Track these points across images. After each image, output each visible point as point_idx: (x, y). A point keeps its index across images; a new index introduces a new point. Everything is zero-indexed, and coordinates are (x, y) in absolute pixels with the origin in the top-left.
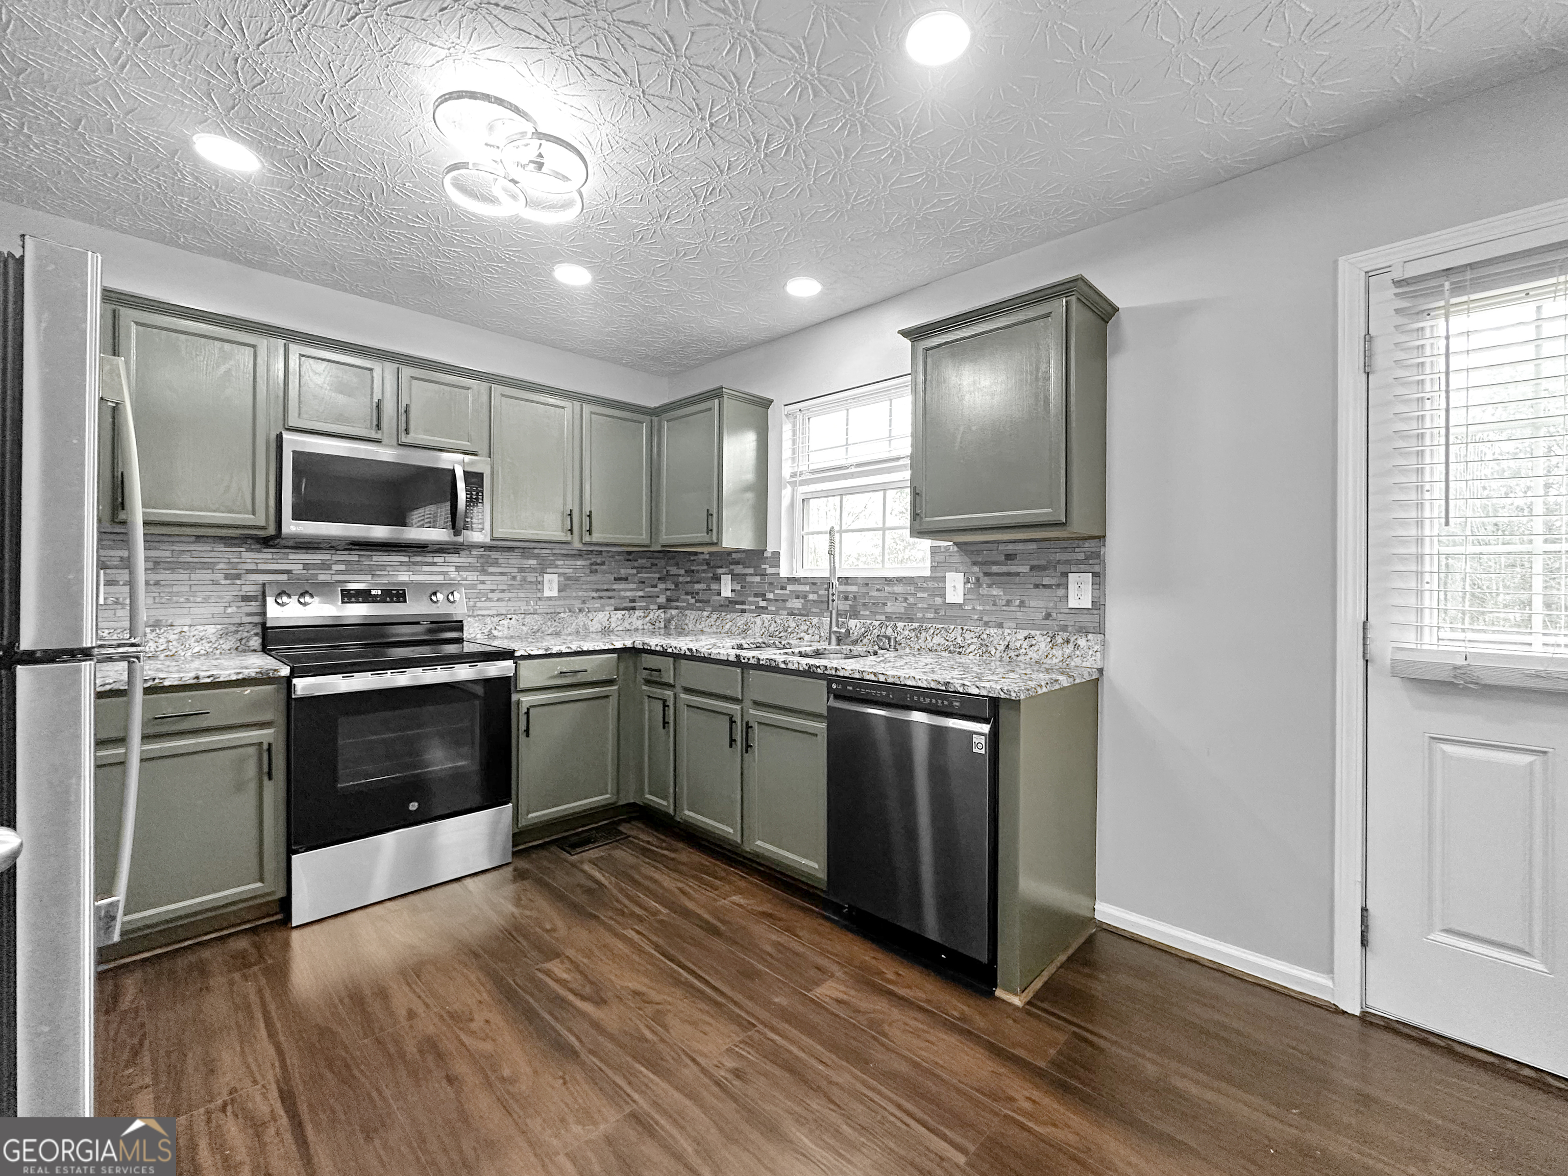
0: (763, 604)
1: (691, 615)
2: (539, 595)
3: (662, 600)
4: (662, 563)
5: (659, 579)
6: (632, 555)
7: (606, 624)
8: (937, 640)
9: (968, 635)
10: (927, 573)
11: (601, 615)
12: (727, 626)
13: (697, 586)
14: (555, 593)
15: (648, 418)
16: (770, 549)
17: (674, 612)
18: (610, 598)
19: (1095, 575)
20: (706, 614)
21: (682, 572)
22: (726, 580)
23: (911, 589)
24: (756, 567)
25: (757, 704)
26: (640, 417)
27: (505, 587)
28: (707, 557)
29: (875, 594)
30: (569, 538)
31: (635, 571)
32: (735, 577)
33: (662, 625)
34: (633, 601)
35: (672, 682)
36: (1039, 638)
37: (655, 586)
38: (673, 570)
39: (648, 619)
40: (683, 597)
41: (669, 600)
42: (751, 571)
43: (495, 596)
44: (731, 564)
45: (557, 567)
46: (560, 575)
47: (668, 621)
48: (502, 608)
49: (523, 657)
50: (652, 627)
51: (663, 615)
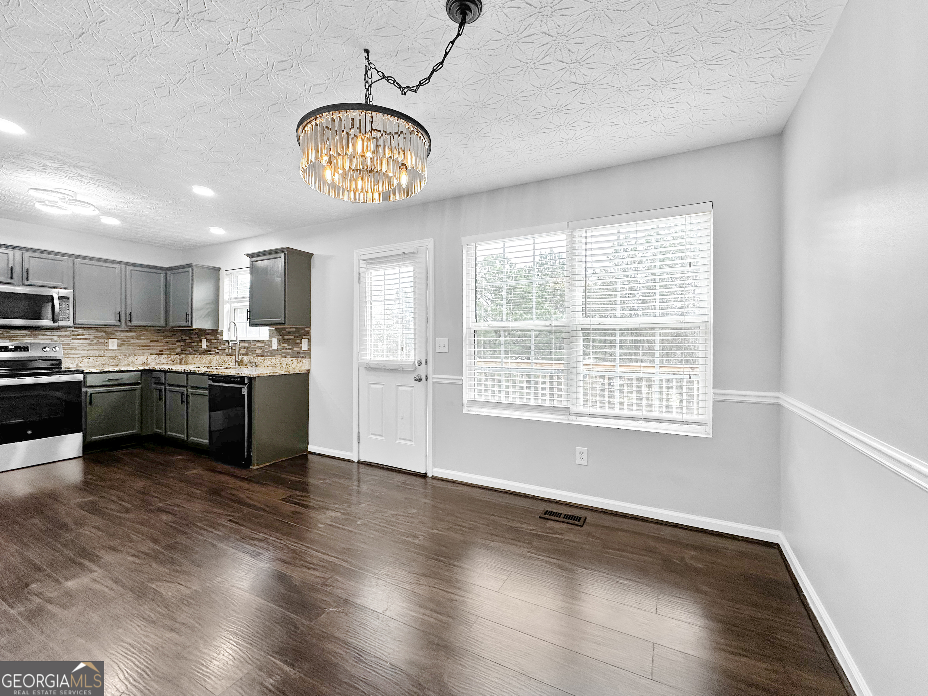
0: (217, 351)
1: (190, 357)
2: (106, 348)
3: (179, 350)
4: (179, 334)
5: (177, 341)
6: (159, 330)
7: (145, 361)
8: (269, 363)
9: (277, 360)
10: (268, 339)
11: (142, 357)
12: (204, 361)
13: (193, 344)
14: (116, 347)
15: (165, 272)
16: (220, 329)
17: (183, 356)
18: (148, 349)
19: (308, 339)
20: (196, 356)
21: (188, 338)
22: (204, 341)
23: (263, 345)
24: (215, 336)
25: (192, 387)
26: (160, 271)
27: (87, 345)
28: (197, 331)
29: (253, 346)
30: (119, 324)
31: (162, 338)
32: (207, 340)
33: (178, 361)
34: (162, 351)
35: (164, 382)
36: (294, 361)
37: (175, 344)
38: (184, 337)
39: (170, 359)
40: (188, 349)
41: (182, 350)
42: (213, 338)
43: (80, 349)
44: (206, 334)
45: (116, 336)
46: (118, 339)
47: (181, 360)
48: (85, 353)
49: (87, 373)
50: (172, 363)
51: (179, 357)
